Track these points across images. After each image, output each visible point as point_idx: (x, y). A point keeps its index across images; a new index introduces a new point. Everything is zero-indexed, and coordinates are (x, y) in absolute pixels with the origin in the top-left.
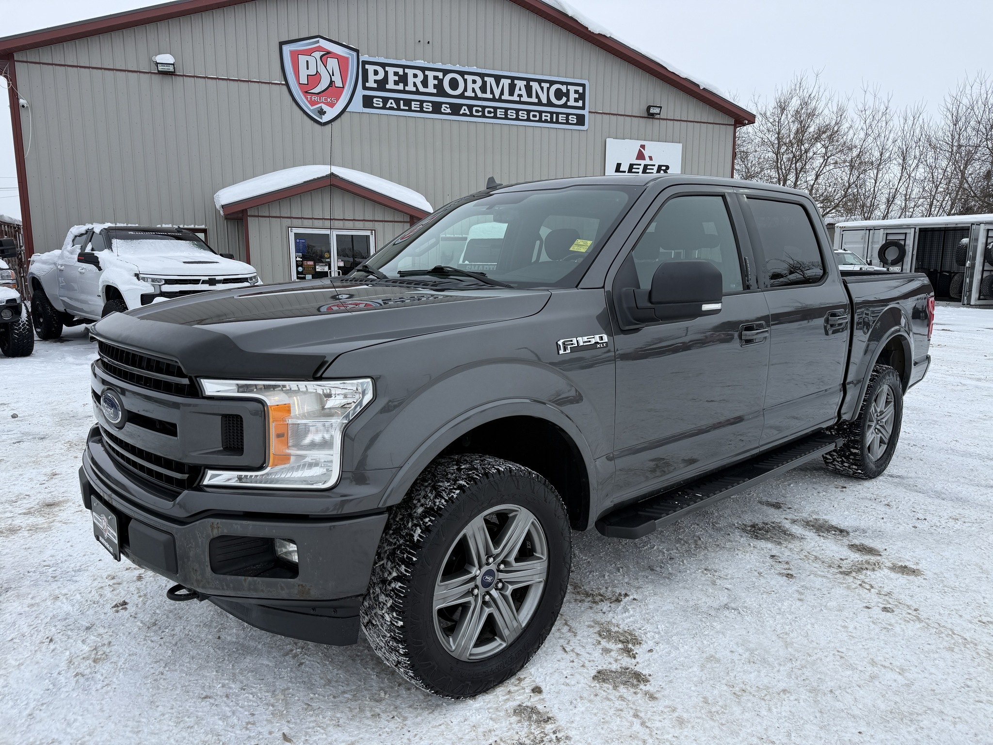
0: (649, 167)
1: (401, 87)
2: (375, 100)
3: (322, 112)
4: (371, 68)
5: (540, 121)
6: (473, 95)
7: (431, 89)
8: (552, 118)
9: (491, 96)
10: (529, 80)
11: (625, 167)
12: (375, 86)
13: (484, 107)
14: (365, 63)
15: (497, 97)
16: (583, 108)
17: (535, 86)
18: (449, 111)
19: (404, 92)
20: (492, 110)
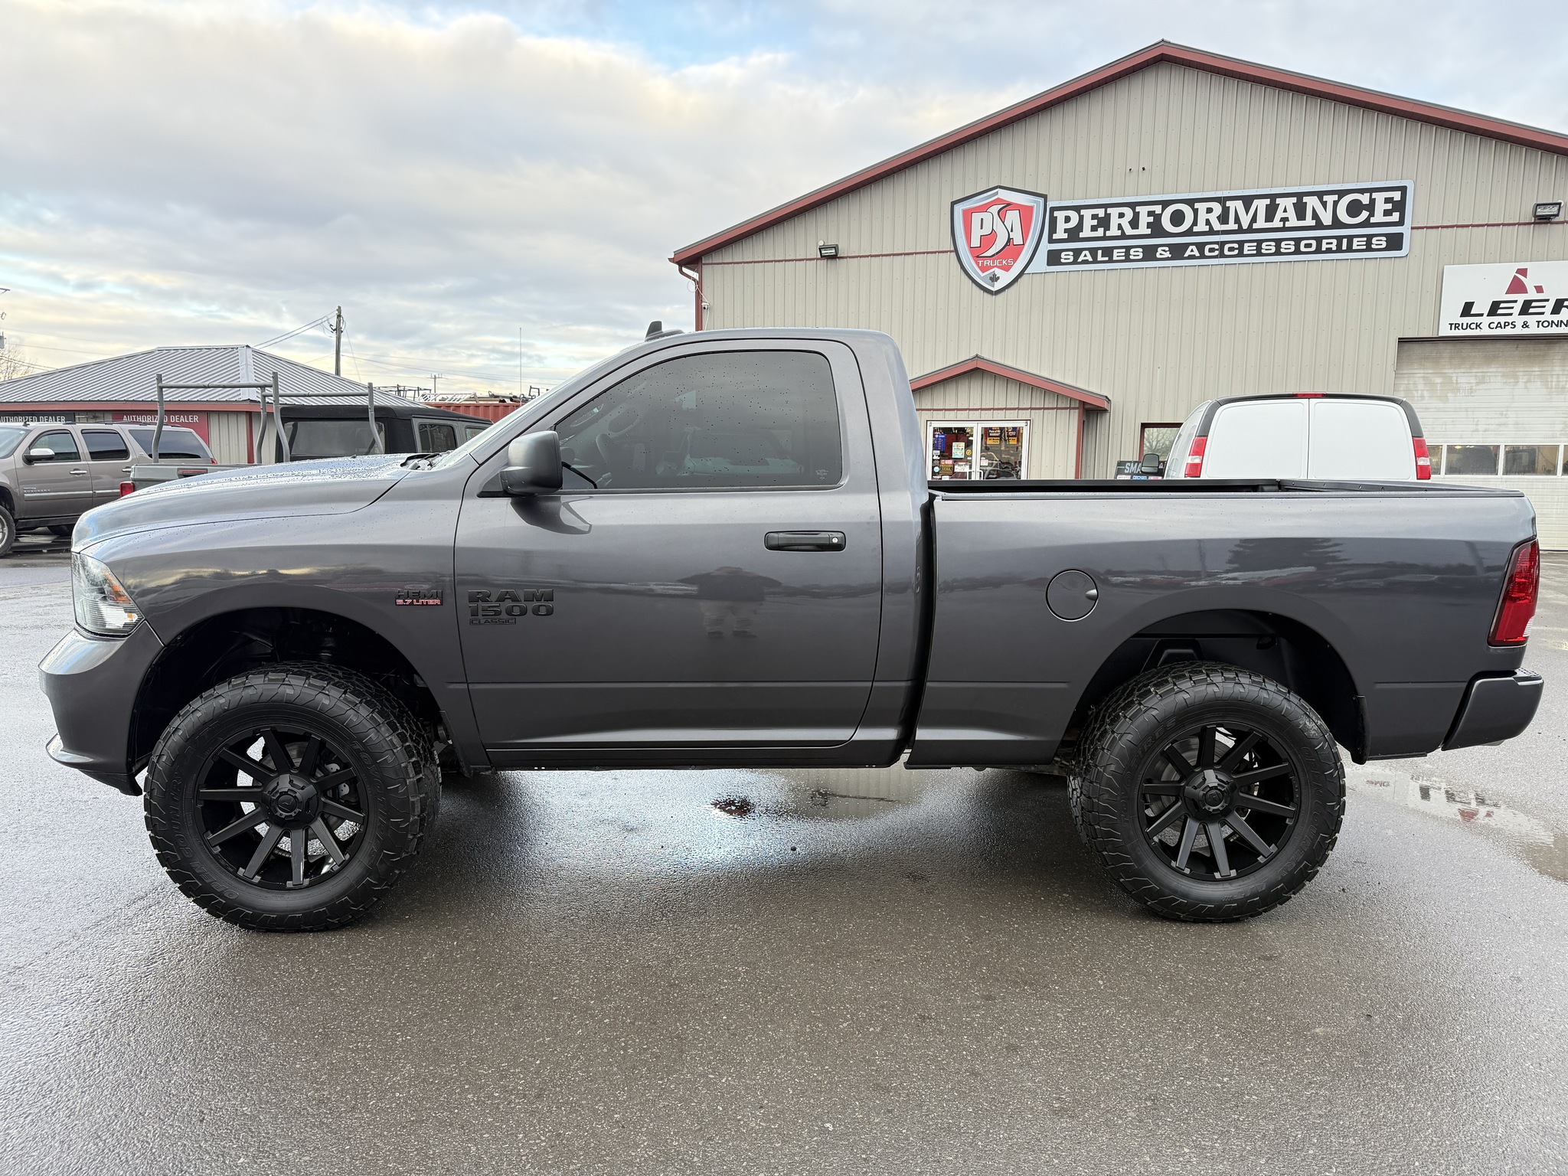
0: (1534, 304)
1: (1100, 232)
2: (1063, 255)
3: (994, 279)
4: (1060, 215)
5: (1318, 251)
6: (1207, 228)
7: (1143, 229)
8: (1339, 245)
9: (1236, 227)
10: (1299, 196)
11: (1482, 306)
12: (1065, 236)
13: (1222, 244)
14: (1053, 209)
15: (1245, 226)
16: (1401, 223)
17: (1312, 202)
18: (1168, 255)
19: (1104, 238)
20: (1236, 246)
